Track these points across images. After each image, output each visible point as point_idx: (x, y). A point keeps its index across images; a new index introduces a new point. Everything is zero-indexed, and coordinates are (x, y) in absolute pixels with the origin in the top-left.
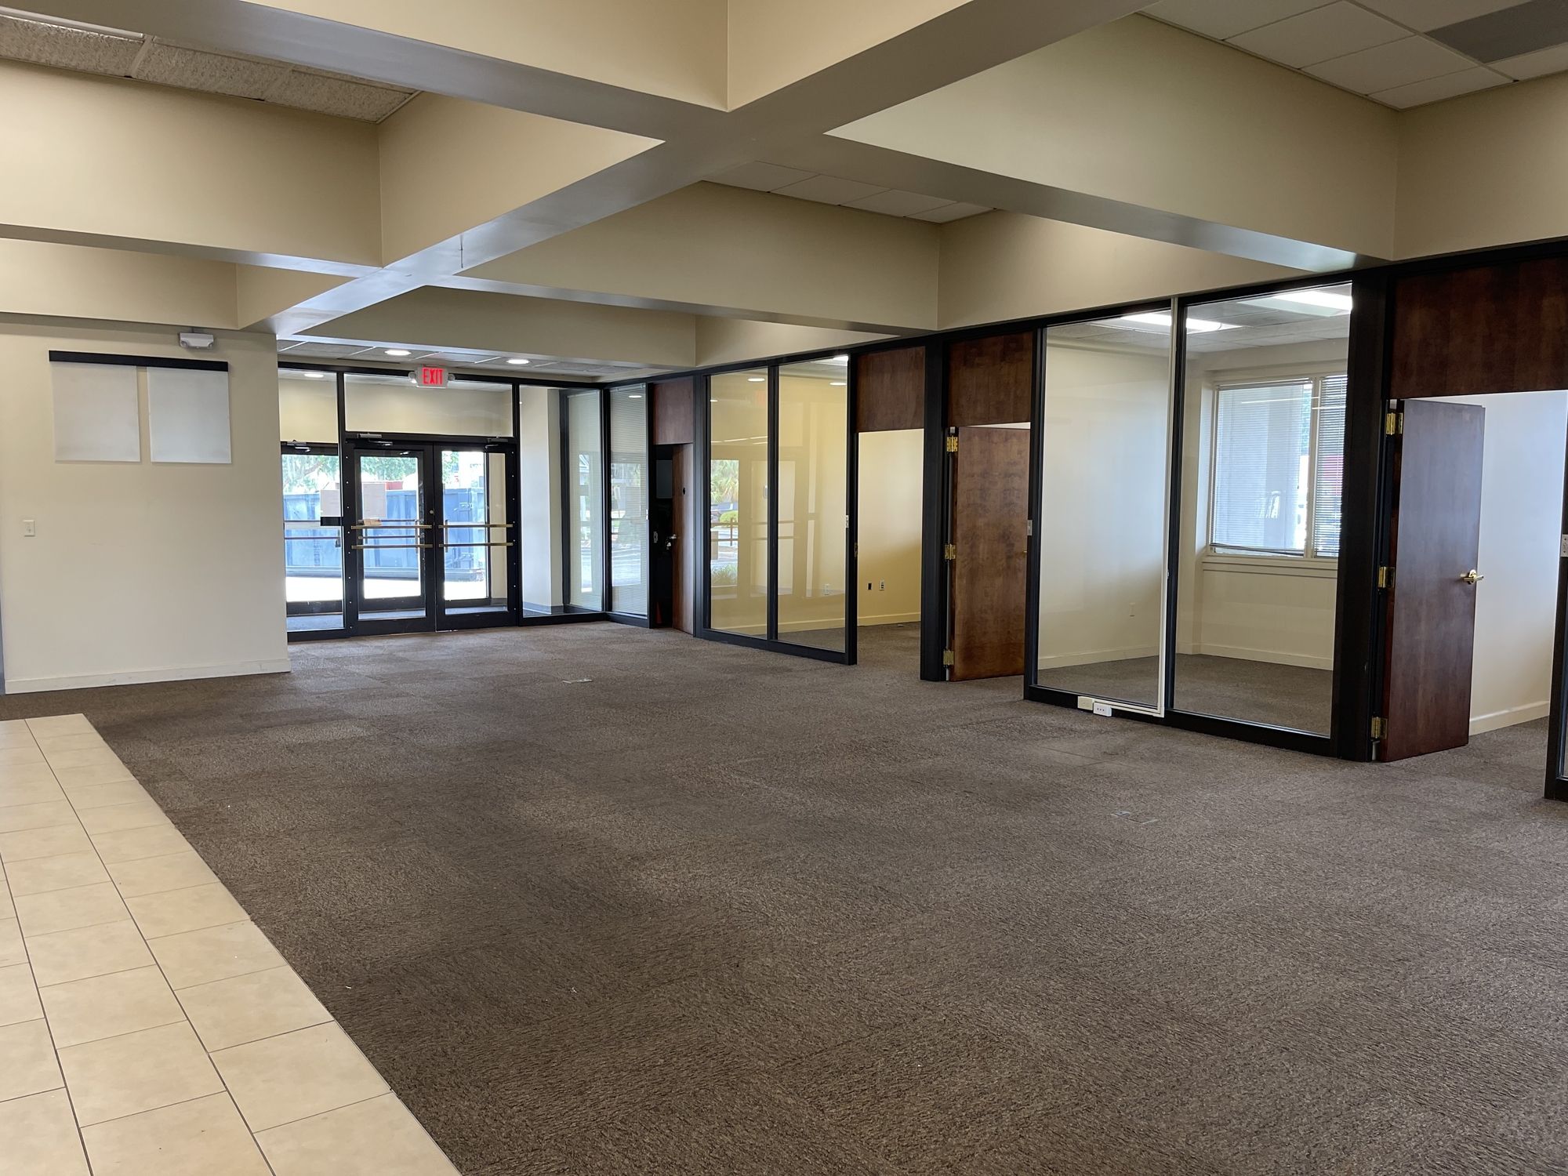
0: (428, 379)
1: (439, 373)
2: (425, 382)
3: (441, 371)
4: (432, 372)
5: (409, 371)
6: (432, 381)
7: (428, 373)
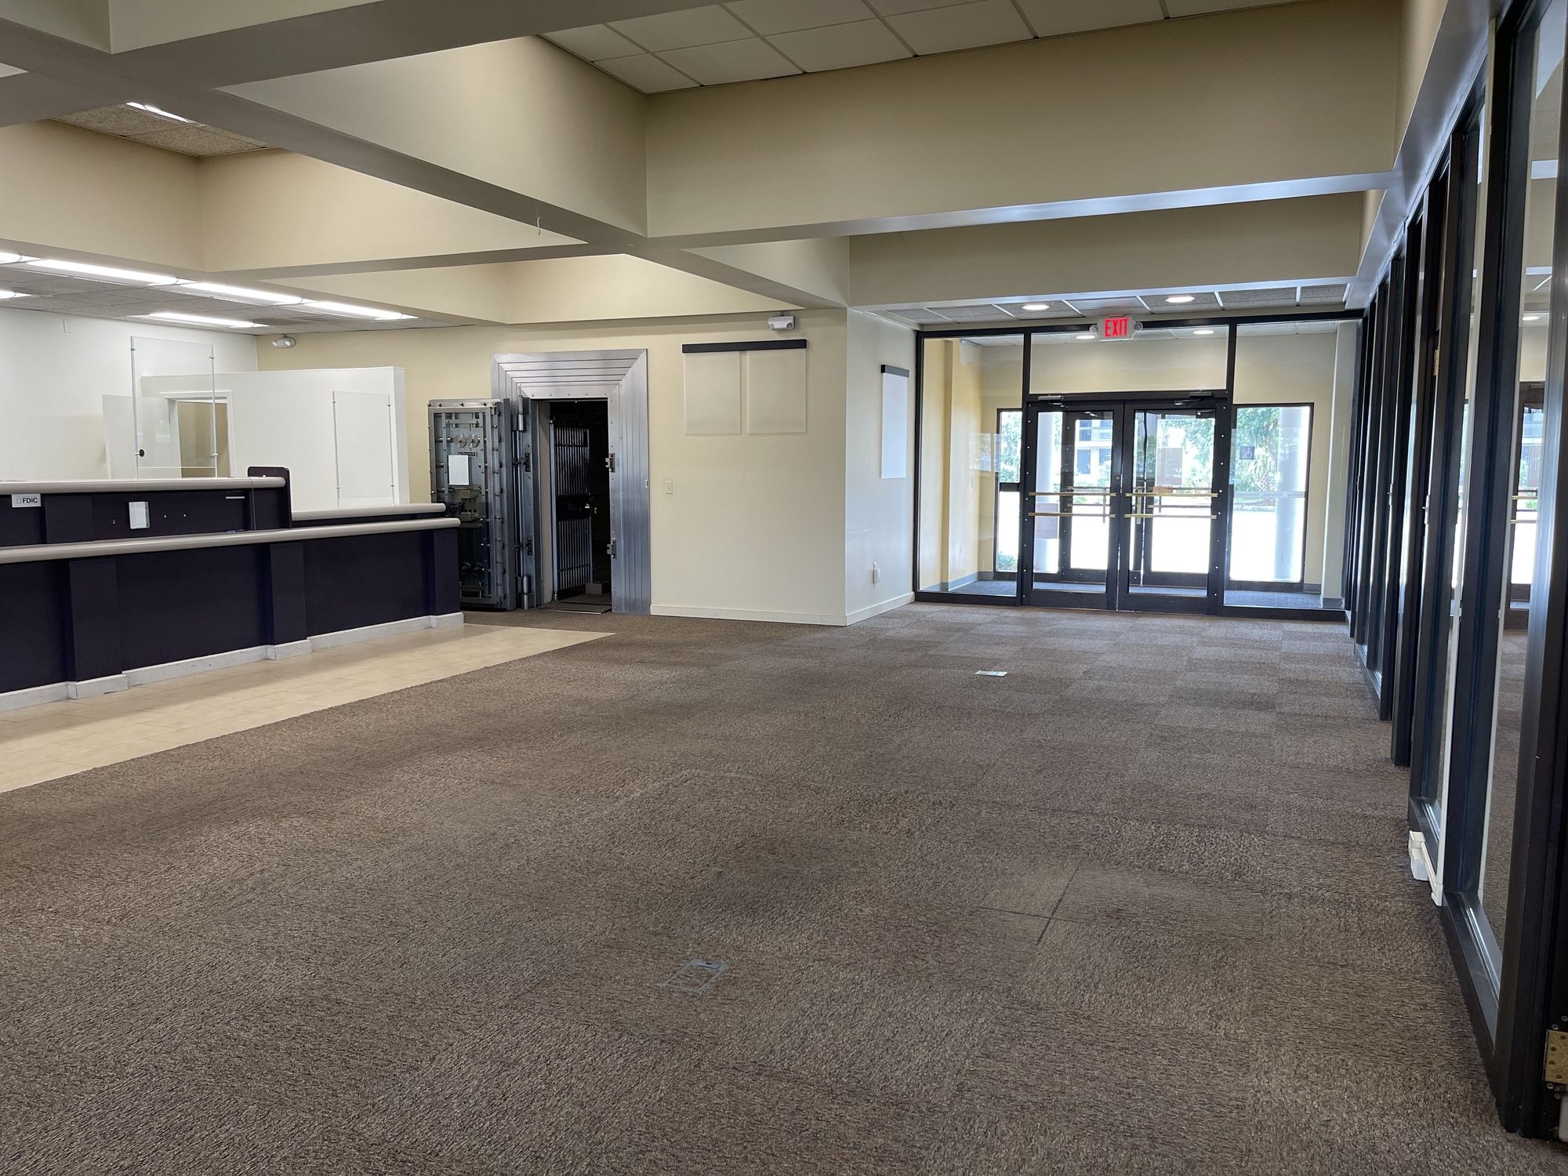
0: (1110, 332)
1: (1123, 323)
2: (1107, 335)
3: (1125, 320)
4: (1115, 324)
5: (1090, 325)
6: (1115, 332)
7: (1111, 325)
